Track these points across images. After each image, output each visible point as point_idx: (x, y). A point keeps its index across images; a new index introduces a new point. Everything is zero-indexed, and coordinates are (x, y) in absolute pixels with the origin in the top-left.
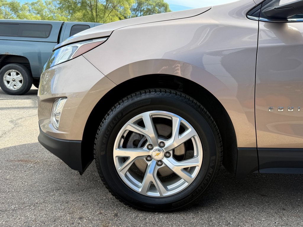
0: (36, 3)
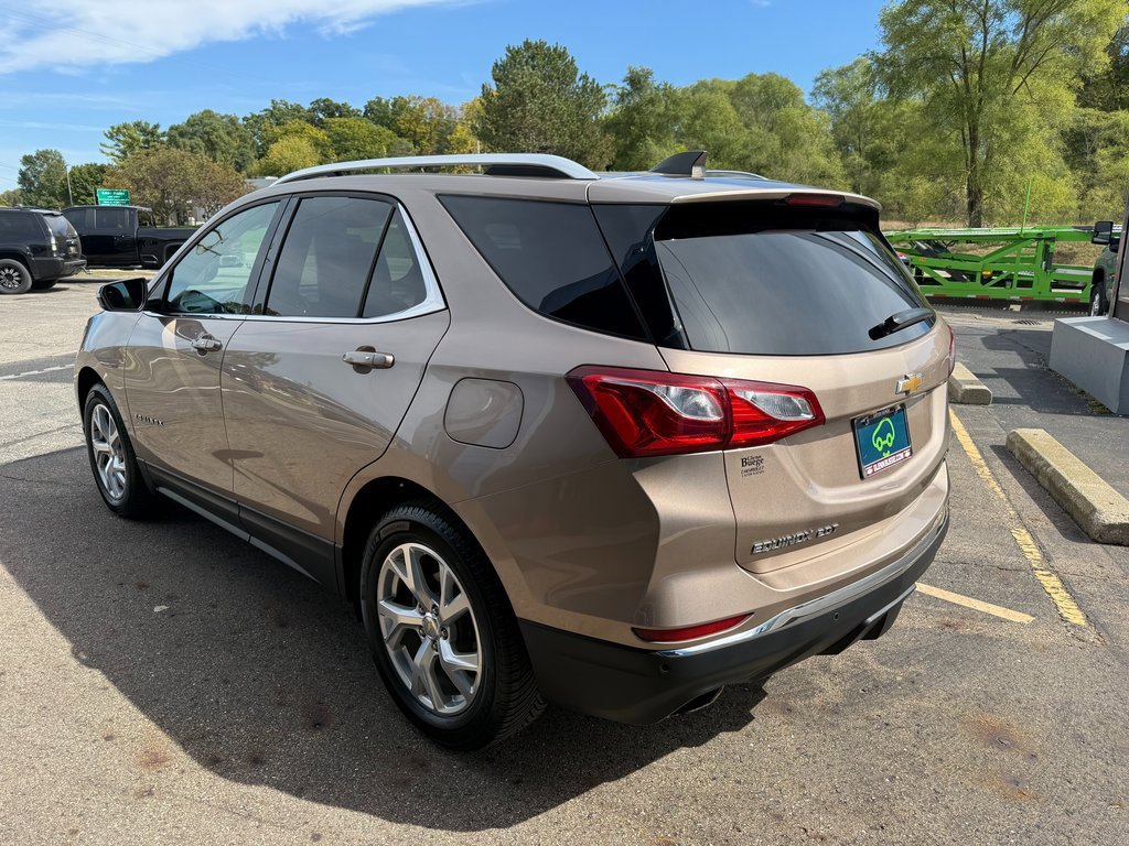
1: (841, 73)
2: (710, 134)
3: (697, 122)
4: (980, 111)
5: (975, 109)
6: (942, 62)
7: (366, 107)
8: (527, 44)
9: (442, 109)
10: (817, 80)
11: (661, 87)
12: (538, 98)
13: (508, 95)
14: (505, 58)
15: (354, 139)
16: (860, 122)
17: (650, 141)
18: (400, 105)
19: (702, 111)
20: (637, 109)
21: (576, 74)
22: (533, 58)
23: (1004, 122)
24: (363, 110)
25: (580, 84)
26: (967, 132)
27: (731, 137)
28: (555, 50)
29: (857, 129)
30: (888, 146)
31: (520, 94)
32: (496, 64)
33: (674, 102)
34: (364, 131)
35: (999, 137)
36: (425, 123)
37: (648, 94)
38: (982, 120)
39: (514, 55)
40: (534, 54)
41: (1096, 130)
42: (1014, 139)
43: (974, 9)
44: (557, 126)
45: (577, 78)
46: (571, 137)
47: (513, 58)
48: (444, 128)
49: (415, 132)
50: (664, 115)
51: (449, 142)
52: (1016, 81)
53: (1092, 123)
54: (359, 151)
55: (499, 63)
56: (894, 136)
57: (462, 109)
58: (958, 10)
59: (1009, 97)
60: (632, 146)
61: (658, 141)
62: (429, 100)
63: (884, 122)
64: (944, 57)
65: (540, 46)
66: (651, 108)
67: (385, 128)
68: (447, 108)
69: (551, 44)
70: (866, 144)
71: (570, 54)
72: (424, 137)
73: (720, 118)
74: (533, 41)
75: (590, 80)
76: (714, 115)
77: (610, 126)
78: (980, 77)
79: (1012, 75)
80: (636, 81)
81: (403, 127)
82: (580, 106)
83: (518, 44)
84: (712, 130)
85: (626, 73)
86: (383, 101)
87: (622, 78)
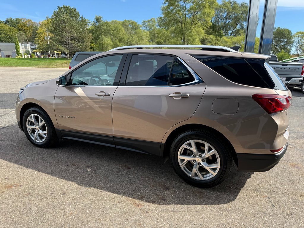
0: (151, 20)
1: (148, 21)
2: (118, 35)
3: (115, 32)
4: (185, 33)
5: (184, 33)
6: (176, 21)
7: (6, 20)
8: (64, 6)
9: (33, 23)
10: (142, 23)
11: (105, 22)
12: (69, 22)
13: (60, 21)
14: (57, 10)
15: (3, 30)
16: (155, 34)
17: (103, 36)
18: (18, 21)
19: (116, 29)
20: (98, 27)
21: (79, 16)
22: (66, 10)
23: (191, 36)
24: (5, 21)
25: (81, 19)
26: (182, 38)
27: (124, 36)
28: (73, 9)
29: (154, 36)
30: (161, 41)
31: (64, 21)
32: (55, 11)
33: (109, 26)
34: (6, 28)
35: (190, 40)
36: (28, 27)
37: (101, 23)
38: (186, 36)
39: (60, 9)
40: (66, 9)
41: (207, 39)
42: (193, 41)
43: (183, 9)
44: (75, 30)
45: (80, 18)
46: (79, 33)
47: (60, 10)
48: (35, 29)
49: (24, 29)
50: (106, 29)
51: (37, 33)
52: (193, 27)
53: (206, 37)
54: (5, 34)
55: (56, 11)
56: (163, 38)
57: (39, 23)
58: (179, 8)
59: (191, 30)
60: (98, 37)
61: (105, 36)
62: (29, 20)
63: (161, 35)
64: (176, 20)
65: (68, 7)
66: (103, 27)
67: (14, 28)
68: (35, 23)
69: (71, 7)
70: (156, 40)
71: (77, 10)
72: (27, 31)
73: (121, 31)
74: (66, 5)
75: (84, 18)
76: (119, 30)
77: (91, 31)
78: (185, 25)
79: (192, 25)
80: (98, 19)
81: (20, 27)
82: (81, 25)
83: (61, 6)
84: (119, 34)
85: (95, 17)
86: (12, 19)
87: (94, 18)
